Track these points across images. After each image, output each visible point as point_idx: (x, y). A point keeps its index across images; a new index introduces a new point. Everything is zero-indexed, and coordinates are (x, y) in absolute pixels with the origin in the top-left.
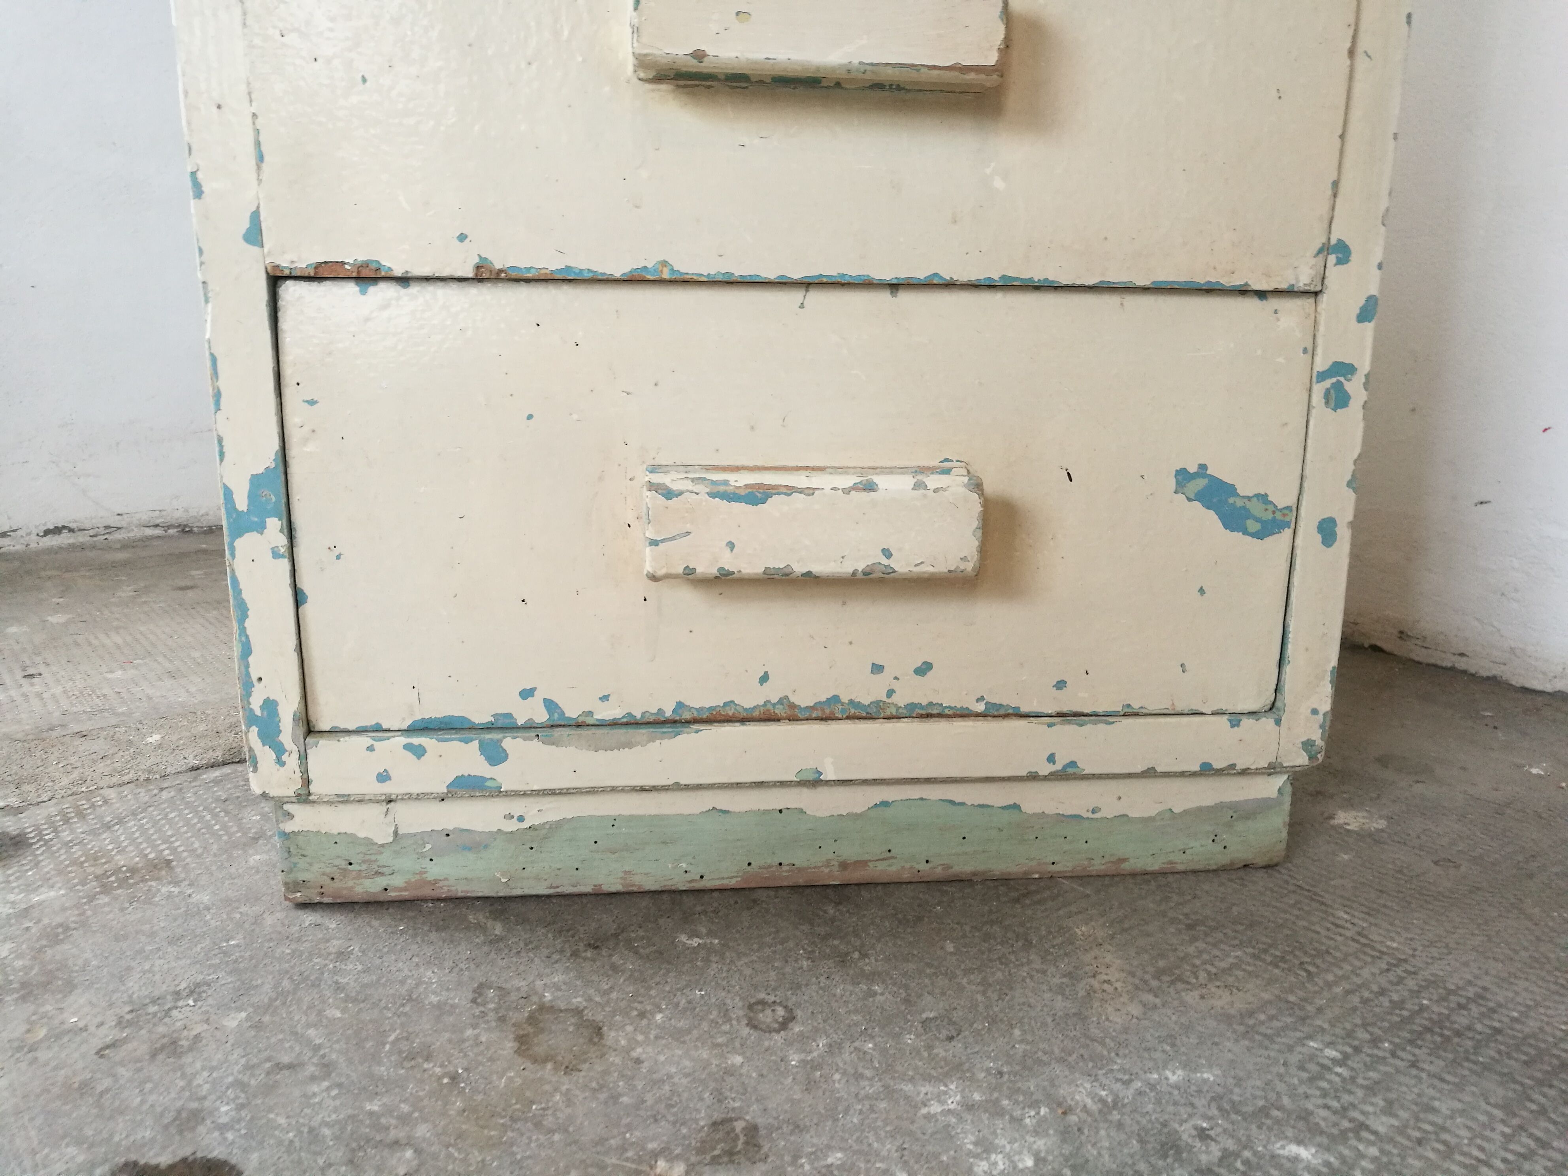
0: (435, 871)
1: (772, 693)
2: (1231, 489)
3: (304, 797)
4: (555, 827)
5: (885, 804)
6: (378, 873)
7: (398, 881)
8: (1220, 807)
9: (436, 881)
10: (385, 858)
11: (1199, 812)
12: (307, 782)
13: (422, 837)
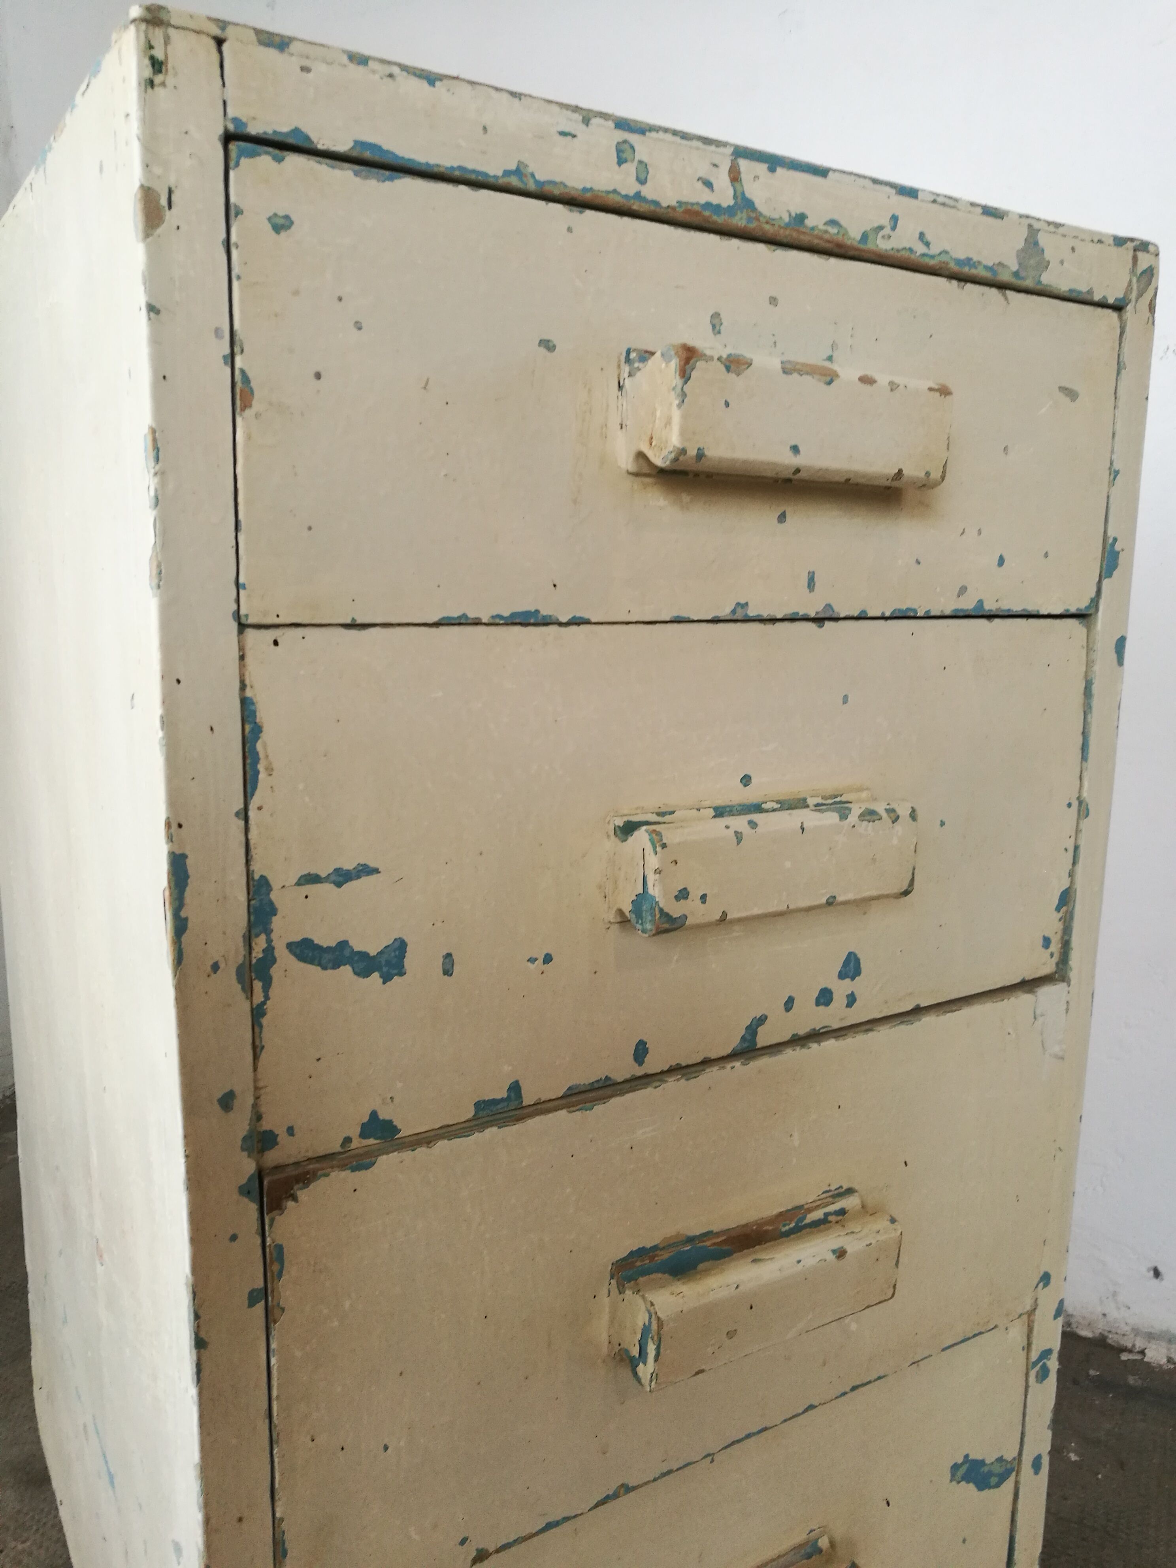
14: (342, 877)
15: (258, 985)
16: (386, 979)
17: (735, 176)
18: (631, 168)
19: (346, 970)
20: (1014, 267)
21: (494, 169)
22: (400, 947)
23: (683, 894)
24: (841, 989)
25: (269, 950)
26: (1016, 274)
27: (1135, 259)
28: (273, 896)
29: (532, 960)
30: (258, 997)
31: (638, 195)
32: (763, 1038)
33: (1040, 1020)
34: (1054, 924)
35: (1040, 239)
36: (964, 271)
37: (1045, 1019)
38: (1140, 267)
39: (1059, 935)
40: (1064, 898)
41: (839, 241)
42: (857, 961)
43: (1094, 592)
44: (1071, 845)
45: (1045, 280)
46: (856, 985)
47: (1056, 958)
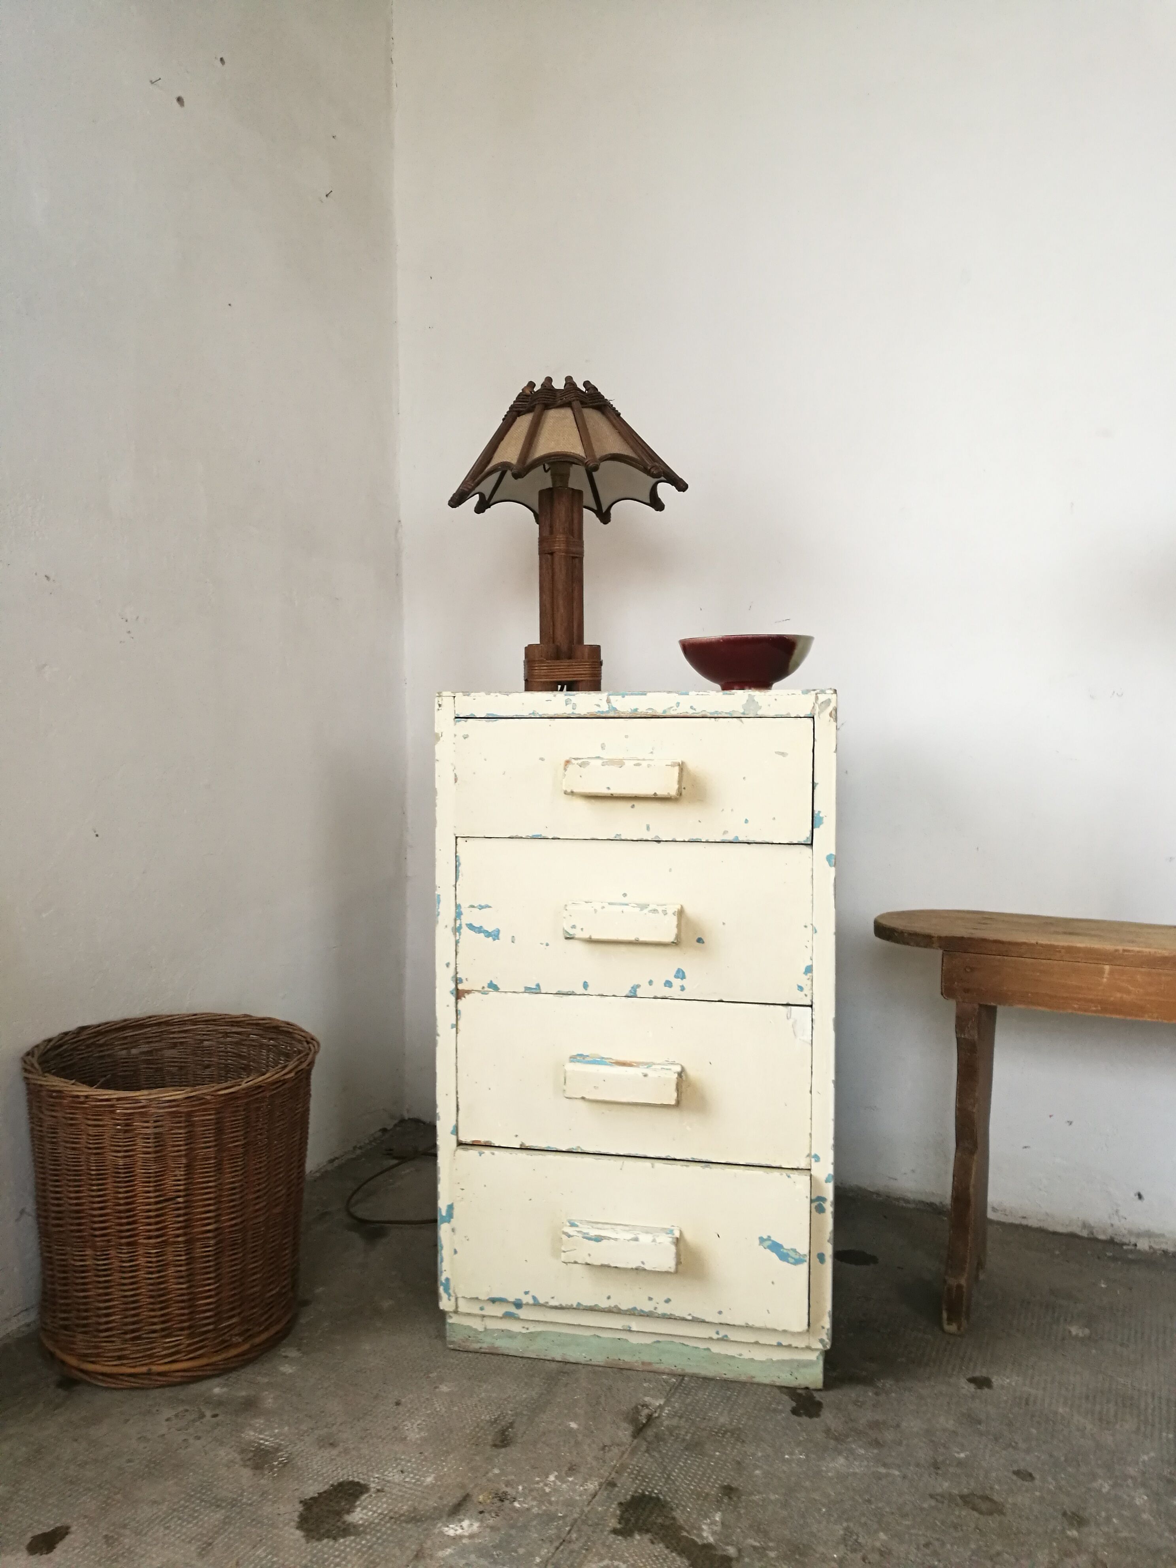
0: (498, 1344)
1: (612, 1303)
2: (781, 1246)
3: (456, 1312)
4: (540, 1333)
5: (658, 1342)
6: (479, 1342)
7: (485, 1346)
8: (791, 1360)
9: (497, 1348)
10: (481, 1337)
11: (783, 1362)
12: (457, 1307)
13: (494, 1331)
14: (481, 907)
15: (457, 934)
16: (494, 940)
17: (608, 701)
18: (570, 706)
19: (482, 935)
20: (742, 711)
21: (526, 714)
22: (498, 931)
23: (574, 927)
24: (677, 983)
25: (460, 925)
26: (743, 713)
27: (817, 698)
28: (462, 910)
29: (542, 944)
30: (457, 938)
31: (573, 713)
32: (639, 993)
33: (791, 1021)
34: (804, 980)
35: (756, 699)
36: (716, 715)
37: (795, 1021)
38: (820, 702)
39: (809, 987)
40: (809, 970)
41: (654, 714)
42: (683, 973)
43: (808, 834)
44: (809, 945)
45: (760, 713)
46: (684, 982)
47: (809, 998)
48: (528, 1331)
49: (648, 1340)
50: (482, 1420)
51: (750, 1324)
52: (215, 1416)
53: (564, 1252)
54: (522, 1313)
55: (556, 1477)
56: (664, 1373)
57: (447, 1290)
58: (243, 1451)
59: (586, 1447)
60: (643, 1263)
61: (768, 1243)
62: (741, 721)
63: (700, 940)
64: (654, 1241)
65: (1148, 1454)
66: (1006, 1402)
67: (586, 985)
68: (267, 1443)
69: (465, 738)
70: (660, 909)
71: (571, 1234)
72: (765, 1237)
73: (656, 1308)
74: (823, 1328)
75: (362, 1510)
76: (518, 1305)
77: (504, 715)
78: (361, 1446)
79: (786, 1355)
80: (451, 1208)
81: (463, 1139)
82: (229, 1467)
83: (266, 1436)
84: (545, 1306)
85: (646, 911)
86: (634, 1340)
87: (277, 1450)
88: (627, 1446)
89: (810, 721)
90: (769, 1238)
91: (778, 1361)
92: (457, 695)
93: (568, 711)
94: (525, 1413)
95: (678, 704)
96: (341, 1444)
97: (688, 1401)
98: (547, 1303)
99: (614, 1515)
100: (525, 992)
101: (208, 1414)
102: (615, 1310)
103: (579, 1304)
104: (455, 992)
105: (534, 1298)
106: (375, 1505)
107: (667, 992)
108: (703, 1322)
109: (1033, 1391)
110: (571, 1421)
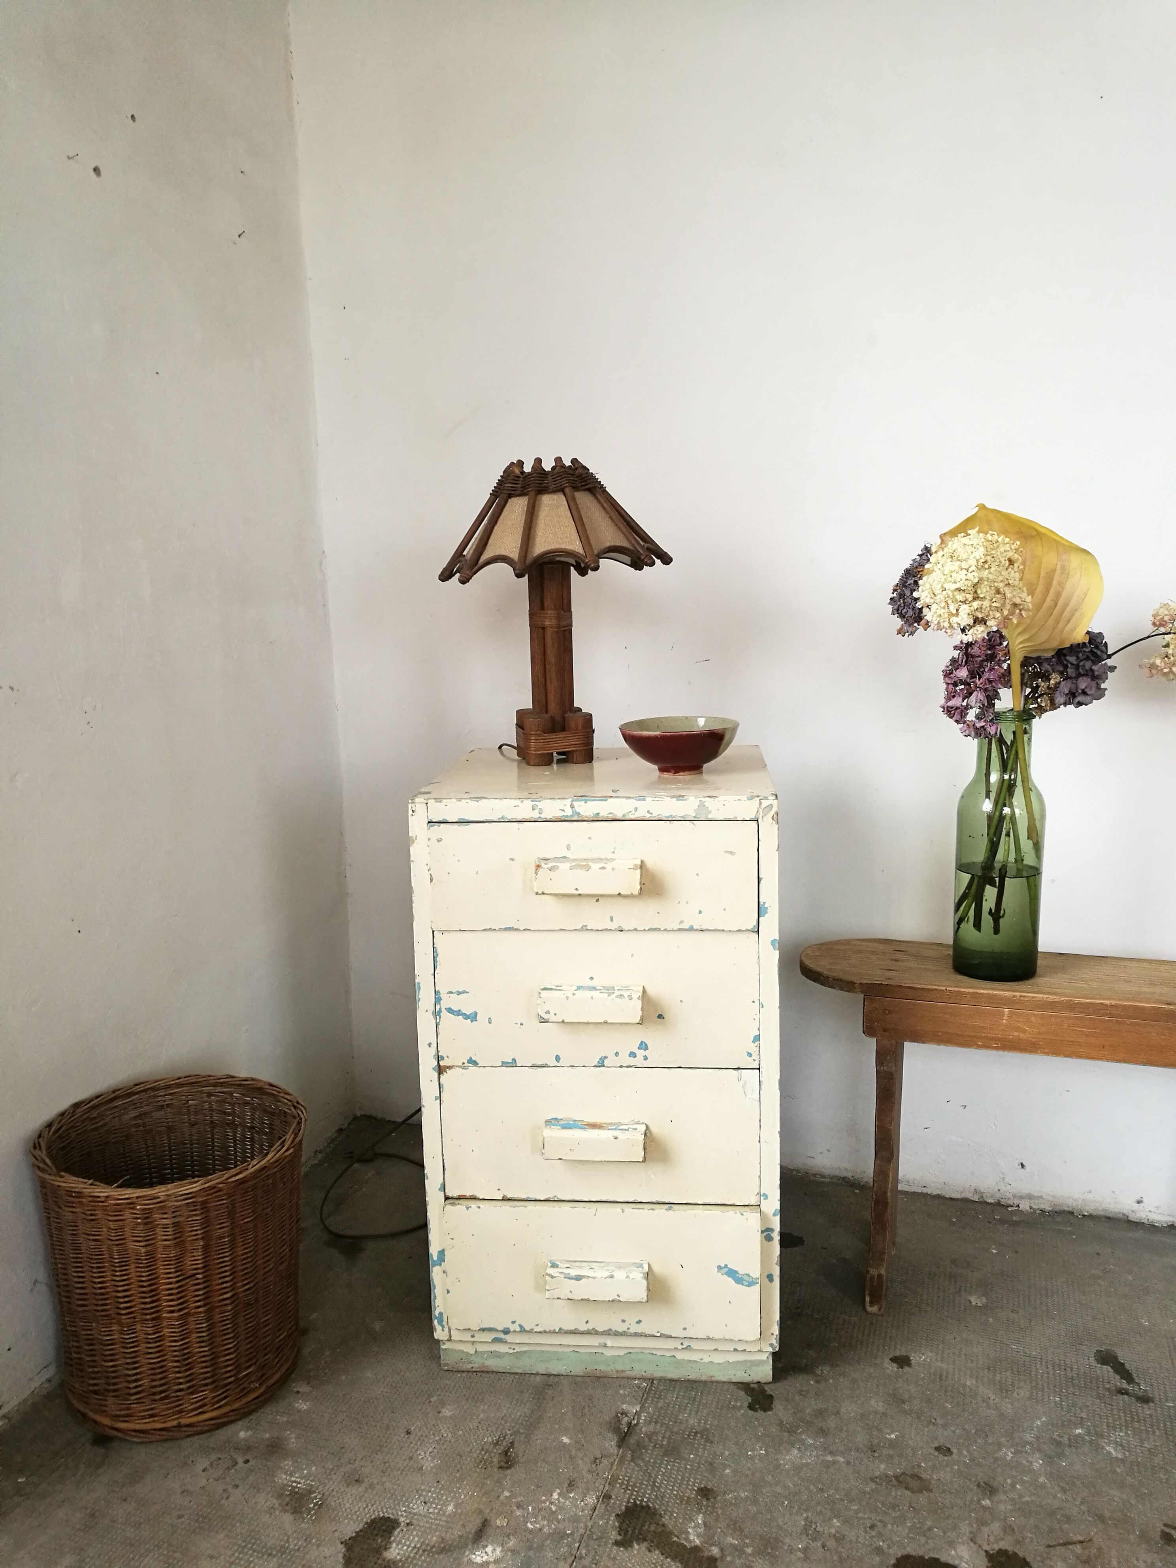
0: (487, 1363)
1: (590, 1326)
2: (736, 1272)
3: (449, 1340)
4: (525, 1352)
5: (630, 1353)
6: (470, 1363)
7: (475, 1365)
8: (745, 1362)
9: (487, 1367)
10: (473, 1358)
11: (738, 1363)
12: (450, 1336)
13: (483, 1353)
14: (459, 993)
15: (438, 1017)
16: (472, 1021)
17: (572, 807)
18: (537, 811)
19: (461, 1017)
20: (694, 815)
21: (496, 819)
22: (476, 1014)
23: (548, 1012)
24: (640, 1053)
25: (440, 1009)
26: (695, 817)
27: (760, 804)
28: (441, 995)
29: (516, 1023)
30: (438, 1021)
31: (539, 817)
32: (606, 1063)
33: (742, 1082)
34: (752, 1048)
35: (706, 804)
36: (670, 819)
37: (746, 1083)
38: (763, 806)
39: (758, 1053)
40: (757, 1038)
41: (614, 817)
42: (646, 1045)
43: (755, 923)
44: (757, 1018)
45: (710, 817)
46: (646, 1053)
47: (757, 1062)
48: (515, 1351)
49: (622, 1353)
50: (485, 1443)
51: (711, 1337)
52: (247, 1462)
53: (548, 1290)
54: (509, 1338)
55: (559, 1494)
56: (635, 1379)
57: (440, 1322)
58: (280, 1496)
59: (580, 1462)
60: (618, 1296)
61: (726, 1270)
62: (693, 824)
63: (660, 1016)
64: (627, 1277)
65: (1039, 1419)
66: (924, 1378)
67: (558, 1058)
68: (299, 1486)
69: (438, 841)
70: (626, 994)
71: (554, 1275)
72: (723, 1266)
73: (628, 1329)
74: (772, 1334)
75: (397, 1545)
76: (506, 1332)
77: (475, 820)
78: (384, 1479)
79: (741, 1357)
80: (442, 1253)
81: (449, 1194)
82: (271, 1514)
83: (297, 1478)
84: (531, 1332)
85: (613, 996)
86: (608, 1353)
87: (310, 1492)
88: (615, 1457)
89: (755, 823)
90: (726, 1266)
91: (733, 1362)
92: (429, 801)
93: (535, 815)
94: (522, 1431)
95: (636, 809)
96: (366, 1480)
97: (660, 1405)
98: (533, 1329)
99: (613, 1527)
100: (502, 1066)
101: (240, 1460)
102: (592, 1332)
103: (560, 1329)
104: (437, 1068)
105: (521, 1326)
106: (408, 1539)
107: (632, 1061)
108: (671, 1337)
109: (945, 1366)
110: (563, 1436)
